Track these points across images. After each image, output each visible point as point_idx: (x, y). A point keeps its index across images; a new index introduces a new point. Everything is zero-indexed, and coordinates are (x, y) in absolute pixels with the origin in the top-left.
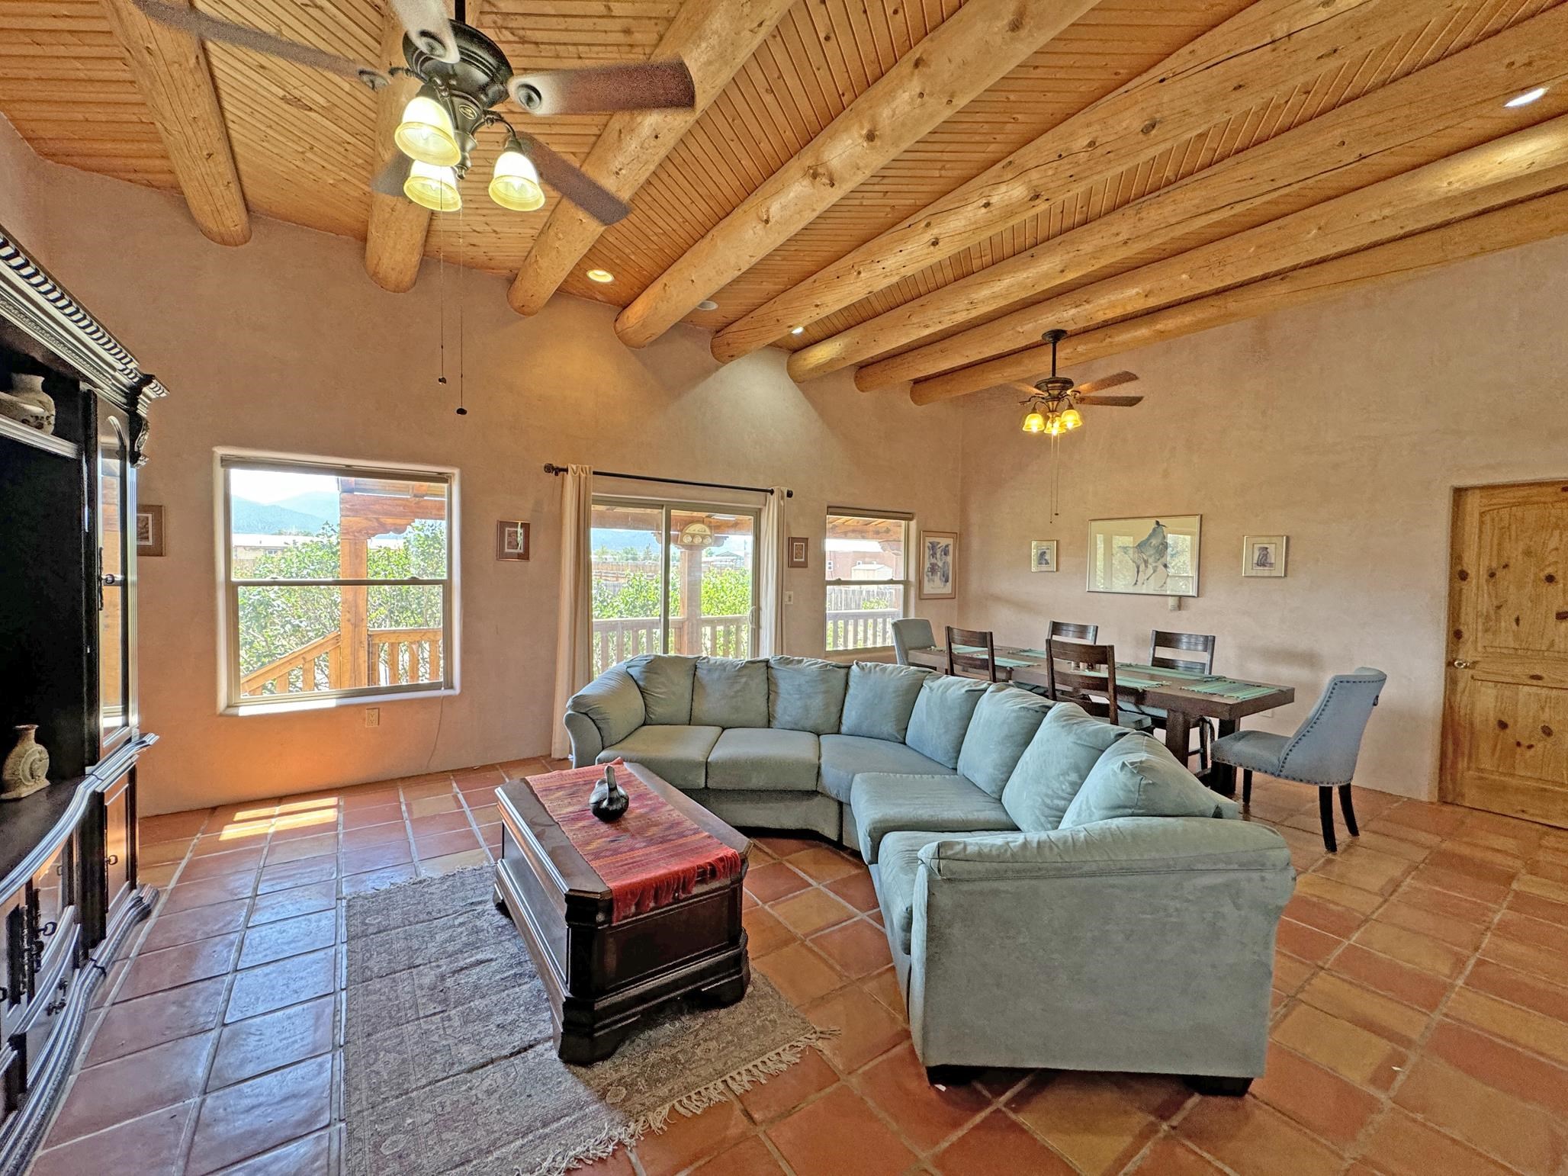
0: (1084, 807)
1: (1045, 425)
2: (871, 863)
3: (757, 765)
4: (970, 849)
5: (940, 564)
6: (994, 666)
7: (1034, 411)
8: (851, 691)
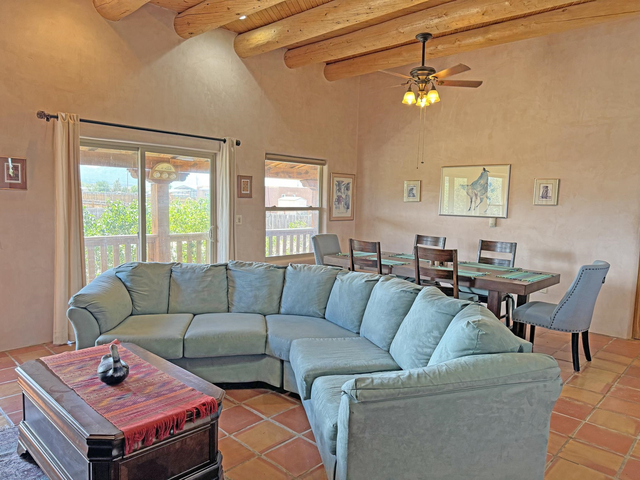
0: (443, 351)
1: (416, 99)
2: (305, 399)
3: (221, 338)
4: (375, 382)
5: (344, 196)
6: (381, 265)
7: (410, 90)
8: (287, 284)
